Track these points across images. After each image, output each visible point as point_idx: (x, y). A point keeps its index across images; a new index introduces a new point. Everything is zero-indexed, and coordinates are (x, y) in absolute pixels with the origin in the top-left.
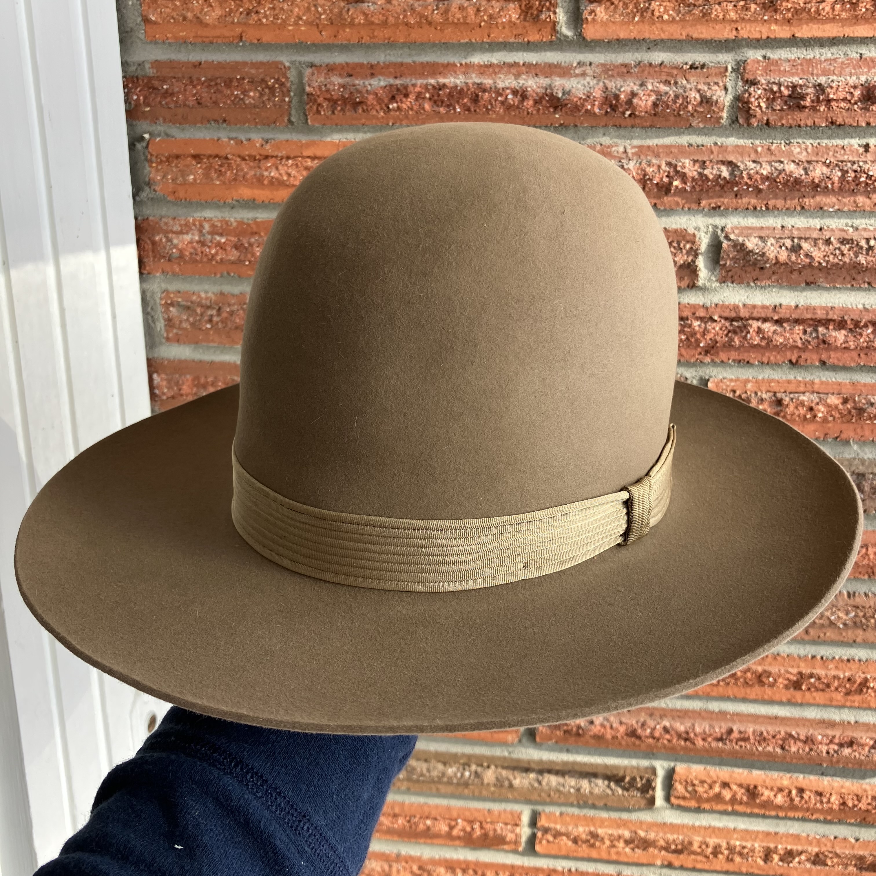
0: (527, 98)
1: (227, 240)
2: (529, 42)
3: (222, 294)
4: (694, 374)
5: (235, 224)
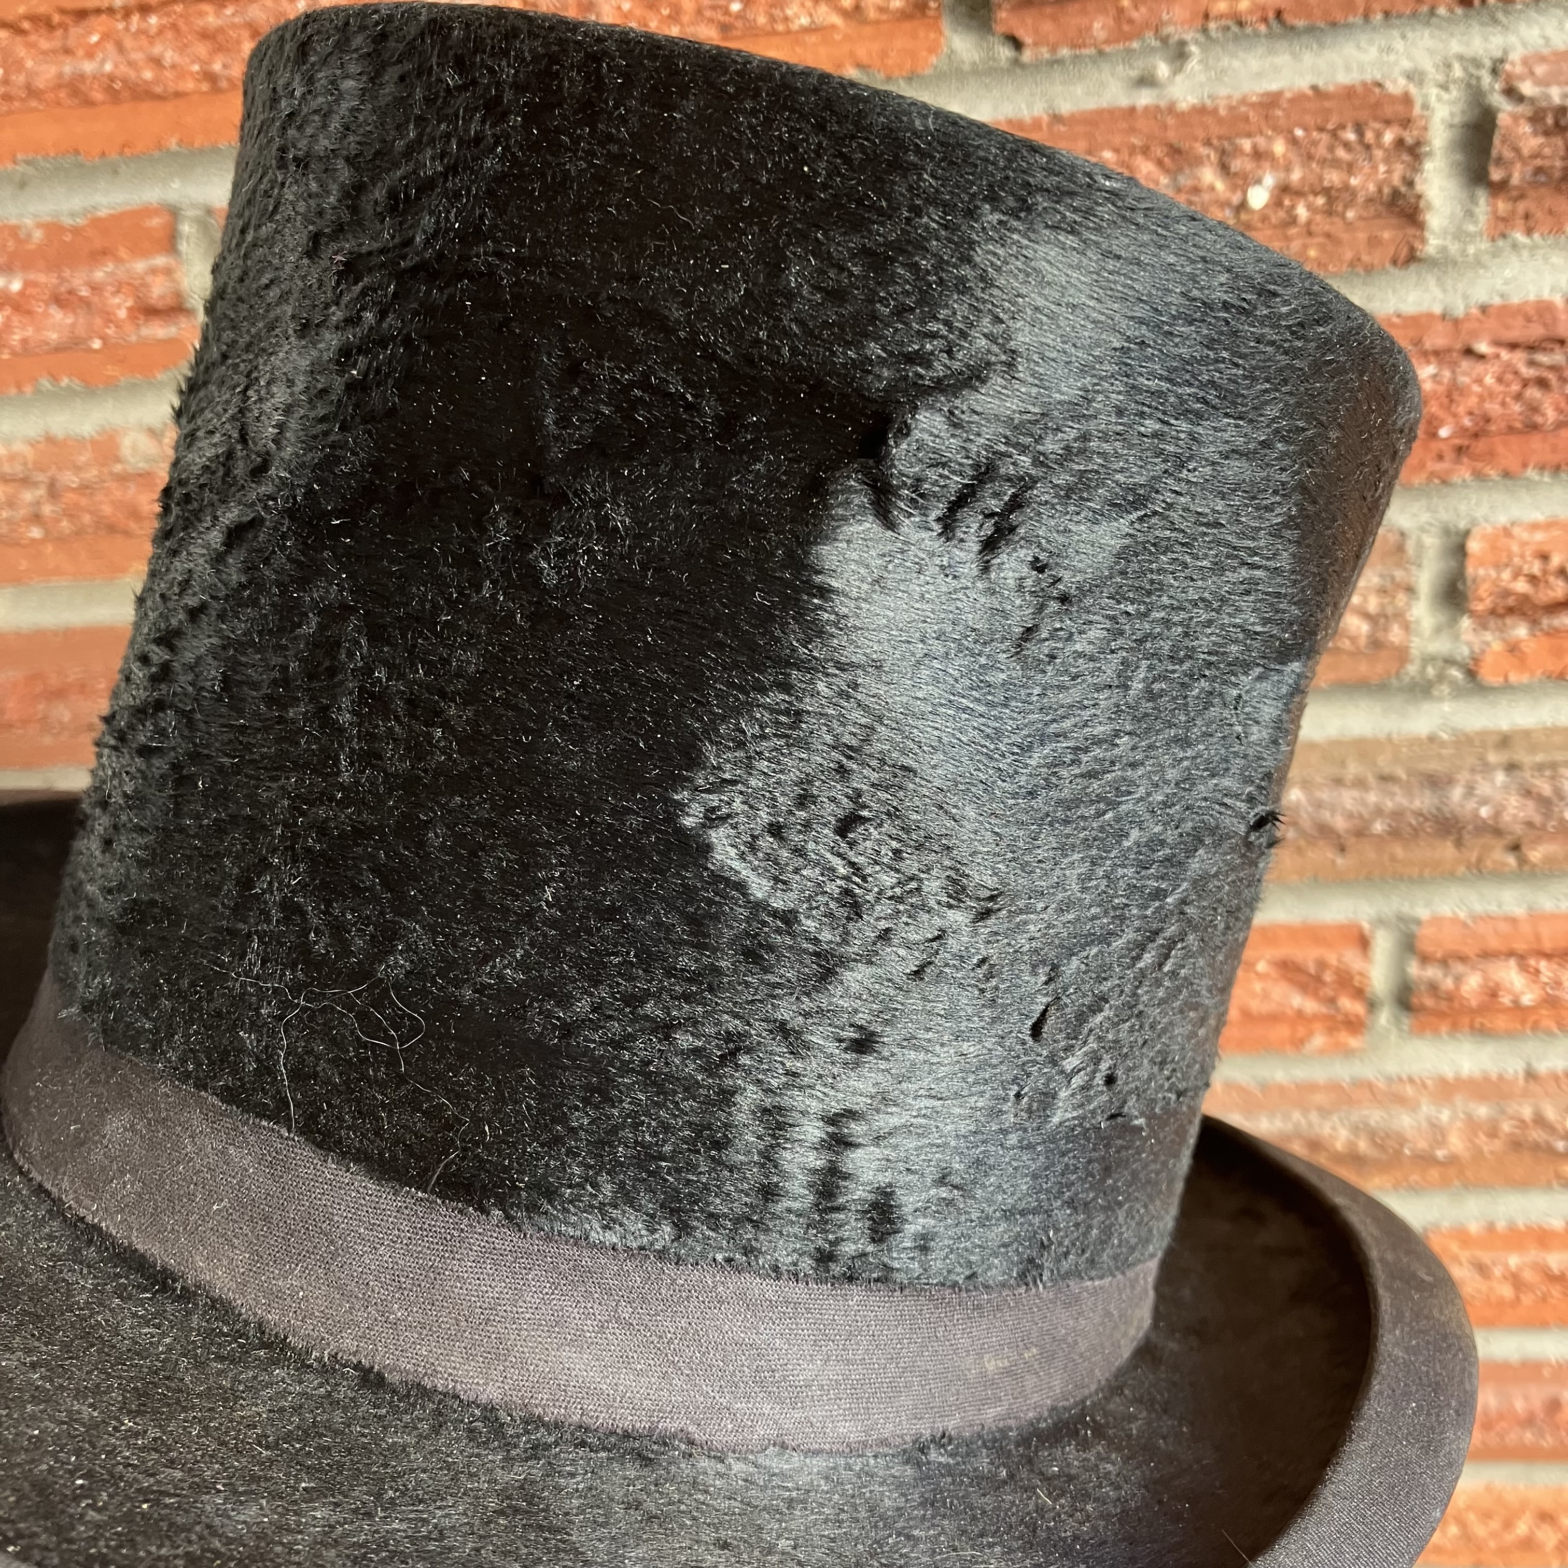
1: (27, 284)
3: (50, 440)
4: (1425, 517)
5: (38, 235)
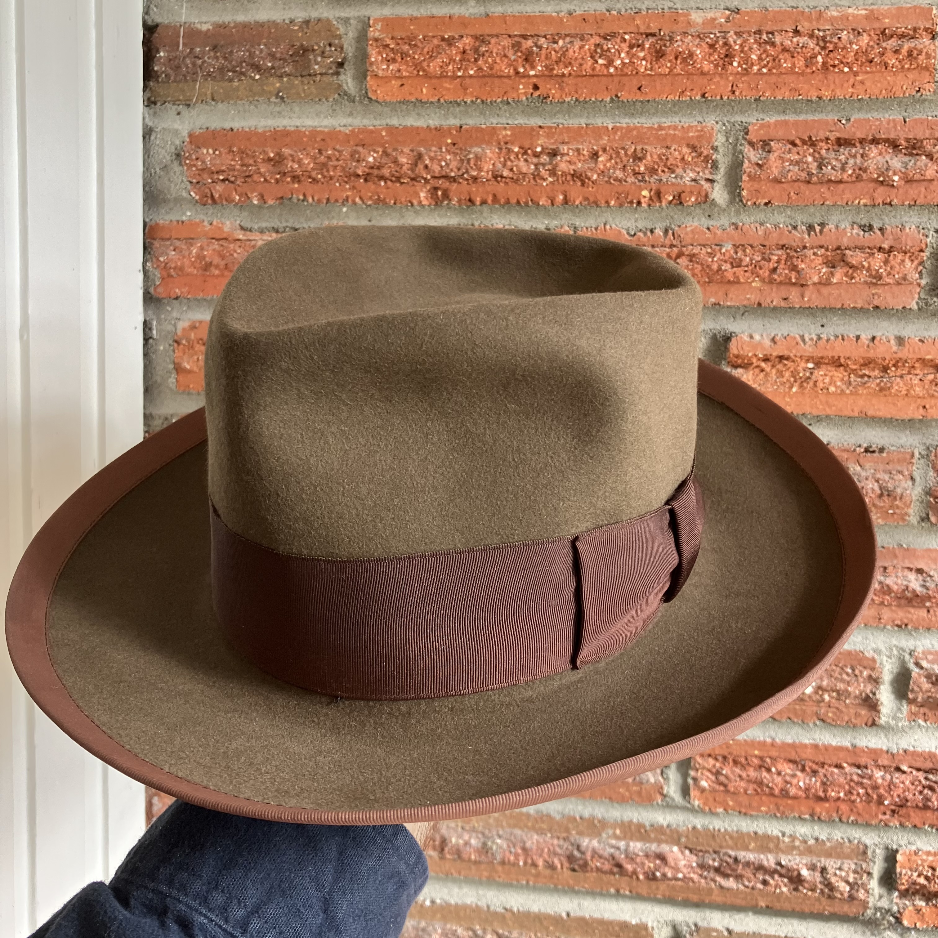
4: (877, 840)
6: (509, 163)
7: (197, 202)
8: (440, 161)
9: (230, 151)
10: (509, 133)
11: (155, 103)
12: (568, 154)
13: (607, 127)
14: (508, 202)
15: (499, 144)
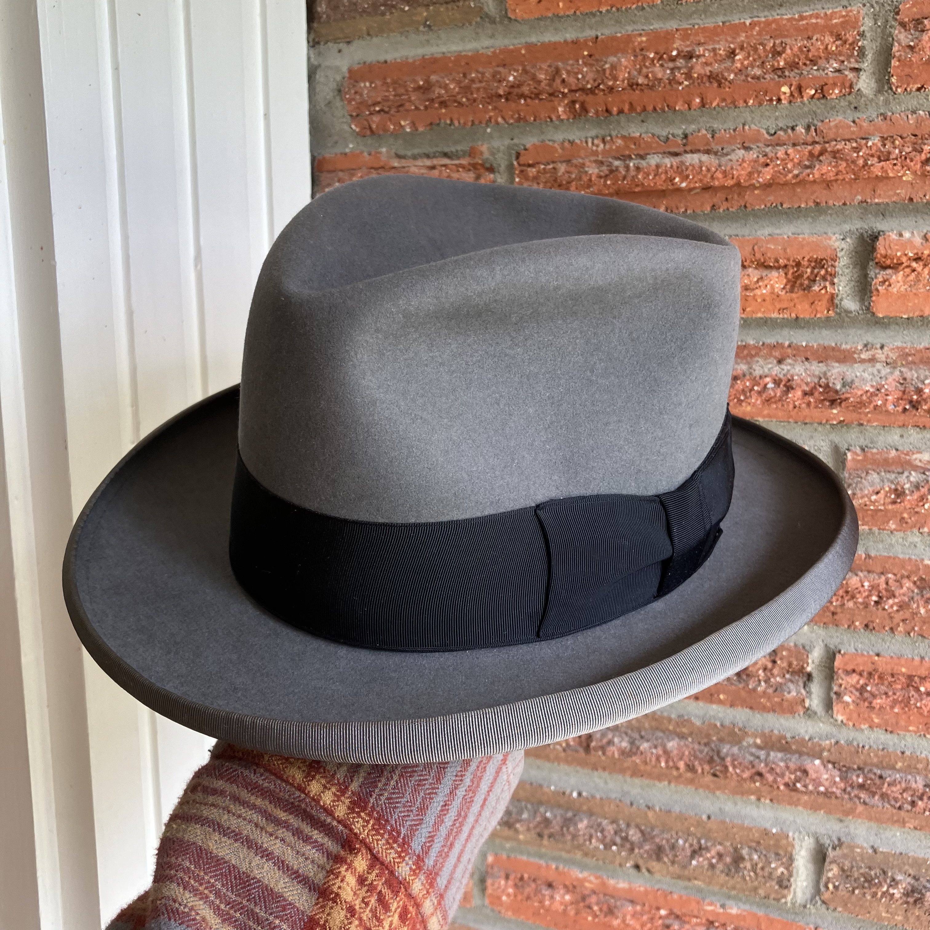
0: (793, 389)
2: (797, 318)
6: (644, 70)
7: (358, 134)
8: (577, 73)
9: (385, 83)
10: (644, 39)
11: (318, 43)
12: (704, 55)
13: (744, 23)
14: (644, 109)
15: (635, 51)
